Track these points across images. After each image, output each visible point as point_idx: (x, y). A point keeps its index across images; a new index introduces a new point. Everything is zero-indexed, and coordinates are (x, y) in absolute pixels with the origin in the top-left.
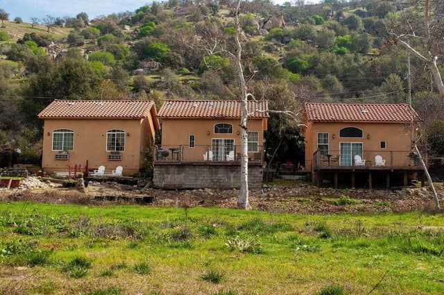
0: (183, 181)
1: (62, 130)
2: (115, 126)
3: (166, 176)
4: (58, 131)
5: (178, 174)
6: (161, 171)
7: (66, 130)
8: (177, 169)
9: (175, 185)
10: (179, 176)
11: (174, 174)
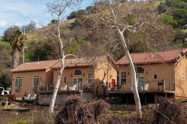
0: (49, 101)
1: (18, 78)
2: (36, 74)
3: (43, 98)
4: (17, 78)
5: (48, 98)
6: (41, 96)
7: (19, 78)
8: (47, 95)
9: (46, 103)
10: (48, 99)
11: (46, 97)
